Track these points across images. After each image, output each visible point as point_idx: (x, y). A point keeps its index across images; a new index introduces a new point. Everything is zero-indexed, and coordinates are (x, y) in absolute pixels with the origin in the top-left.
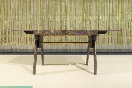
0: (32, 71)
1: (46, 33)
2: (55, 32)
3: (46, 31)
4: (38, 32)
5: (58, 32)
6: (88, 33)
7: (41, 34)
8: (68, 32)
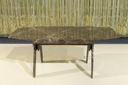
0: (32, 72)
1: (44, 42)
2: (52, 41)
3: (44, 40)
4: (36, 41)
5: (55, 41)
6: (84, 42)
7: (39, 43)
8: (65, 41)
